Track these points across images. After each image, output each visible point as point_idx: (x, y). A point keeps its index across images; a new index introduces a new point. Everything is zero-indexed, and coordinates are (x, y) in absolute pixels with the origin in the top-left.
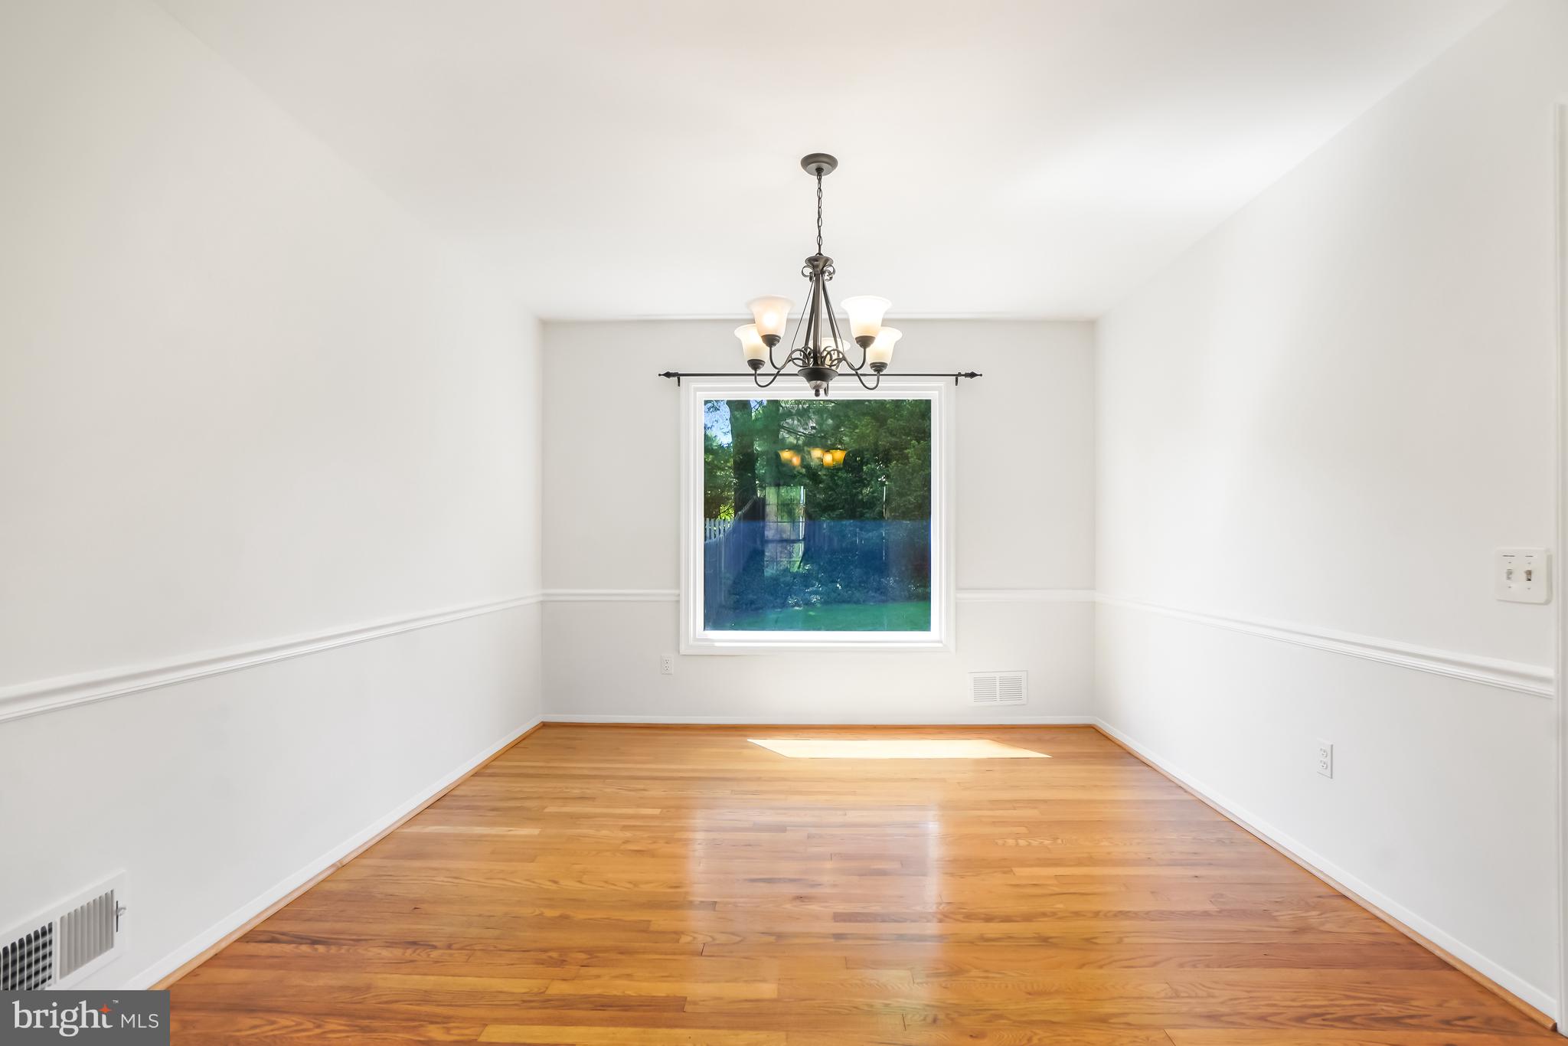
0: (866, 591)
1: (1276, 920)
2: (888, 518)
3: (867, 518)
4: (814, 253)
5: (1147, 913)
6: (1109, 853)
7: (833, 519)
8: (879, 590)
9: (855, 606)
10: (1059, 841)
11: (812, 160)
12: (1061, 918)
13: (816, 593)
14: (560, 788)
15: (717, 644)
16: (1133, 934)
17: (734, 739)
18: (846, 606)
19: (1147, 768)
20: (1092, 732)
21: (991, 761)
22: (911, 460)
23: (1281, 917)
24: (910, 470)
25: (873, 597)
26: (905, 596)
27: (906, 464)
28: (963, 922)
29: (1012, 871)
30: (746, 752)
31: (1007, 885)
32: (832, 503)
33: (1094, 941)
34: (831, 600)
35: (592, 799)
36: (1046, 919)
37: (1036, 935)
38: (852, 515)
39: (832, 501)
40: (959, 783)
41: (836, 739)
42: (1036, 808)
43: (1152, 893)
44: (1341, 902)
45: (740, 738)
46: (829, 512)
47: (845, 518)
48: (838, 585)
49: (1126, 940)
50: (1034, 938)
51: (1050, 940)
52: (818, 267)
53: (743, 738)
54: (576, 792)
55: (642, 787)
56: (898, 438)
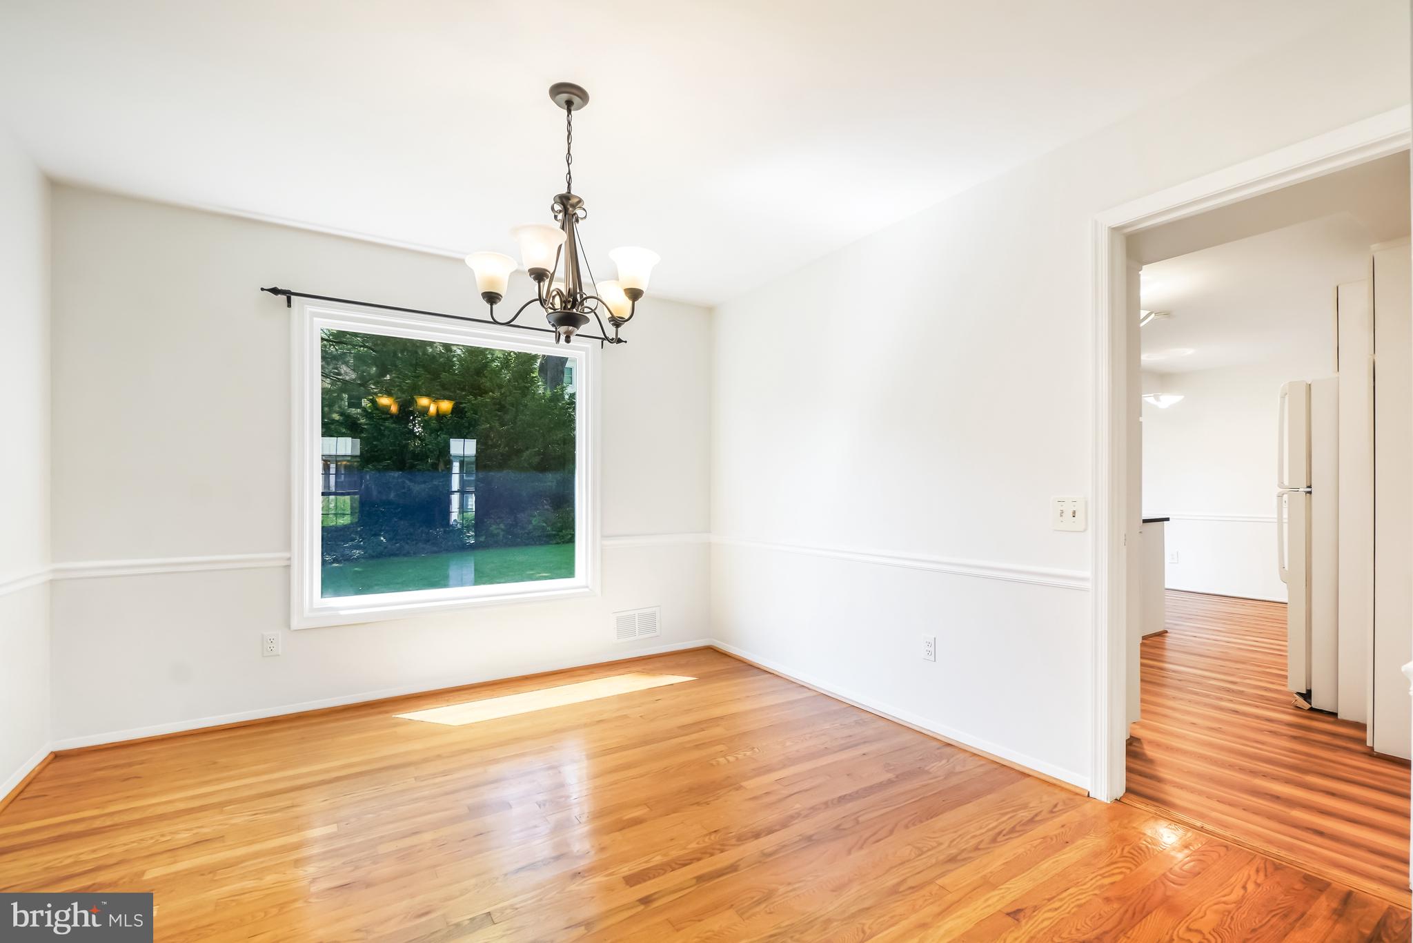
0: (414, 542)
1: (930, 773)
2: (443, 471)
3: (419, 470)
4: (564, 191)
5: (857, 792)
6: (797, 751)
7: (379, 470)
8: (428, 541)
9: (406, 559)
10: (756, 749)
11: (564, 89)
12: (806, 816)
13: (357, 547)
14: (152, 838)
15: (342, 613)
16: (862, 813)
17: (375, 720)
18: (396, 559)
19: (769, 675)
20: (711, 652)
21: (651, 691)
22: (468, 414)
23: (933, 769)
24: (467, 425)
25: (423, 549)
26: (458, 546)
27: (462, 418)
28: (739, 845)
29: (742, 786)
30: (400, 730)
31: (746, 800)
32: (376, 454)
33: (841, 828)
34: (378, 556)
35: (221, 838)
36: (796, 821)
37: (801, 837)
38: (401, 465)
39: (377, 451)
40: (641, 716)
41: (492, 697)
42: (718, 726)
43: (848, 775)
44: (948, 750)
45: (381, 716)
46: (375, 463)
47: (392, 470)
48: (382, 539)
49: (861, 819)
50: (800, 840)
51: (814, 838)
52: (567, 206)
53: (387, 715)
54: (184, 837)
55: (288, 803)
56: (452, 392)
